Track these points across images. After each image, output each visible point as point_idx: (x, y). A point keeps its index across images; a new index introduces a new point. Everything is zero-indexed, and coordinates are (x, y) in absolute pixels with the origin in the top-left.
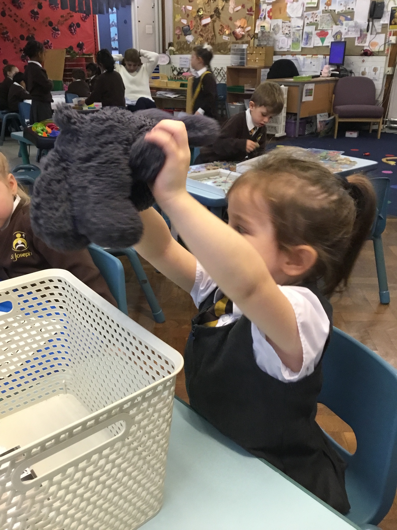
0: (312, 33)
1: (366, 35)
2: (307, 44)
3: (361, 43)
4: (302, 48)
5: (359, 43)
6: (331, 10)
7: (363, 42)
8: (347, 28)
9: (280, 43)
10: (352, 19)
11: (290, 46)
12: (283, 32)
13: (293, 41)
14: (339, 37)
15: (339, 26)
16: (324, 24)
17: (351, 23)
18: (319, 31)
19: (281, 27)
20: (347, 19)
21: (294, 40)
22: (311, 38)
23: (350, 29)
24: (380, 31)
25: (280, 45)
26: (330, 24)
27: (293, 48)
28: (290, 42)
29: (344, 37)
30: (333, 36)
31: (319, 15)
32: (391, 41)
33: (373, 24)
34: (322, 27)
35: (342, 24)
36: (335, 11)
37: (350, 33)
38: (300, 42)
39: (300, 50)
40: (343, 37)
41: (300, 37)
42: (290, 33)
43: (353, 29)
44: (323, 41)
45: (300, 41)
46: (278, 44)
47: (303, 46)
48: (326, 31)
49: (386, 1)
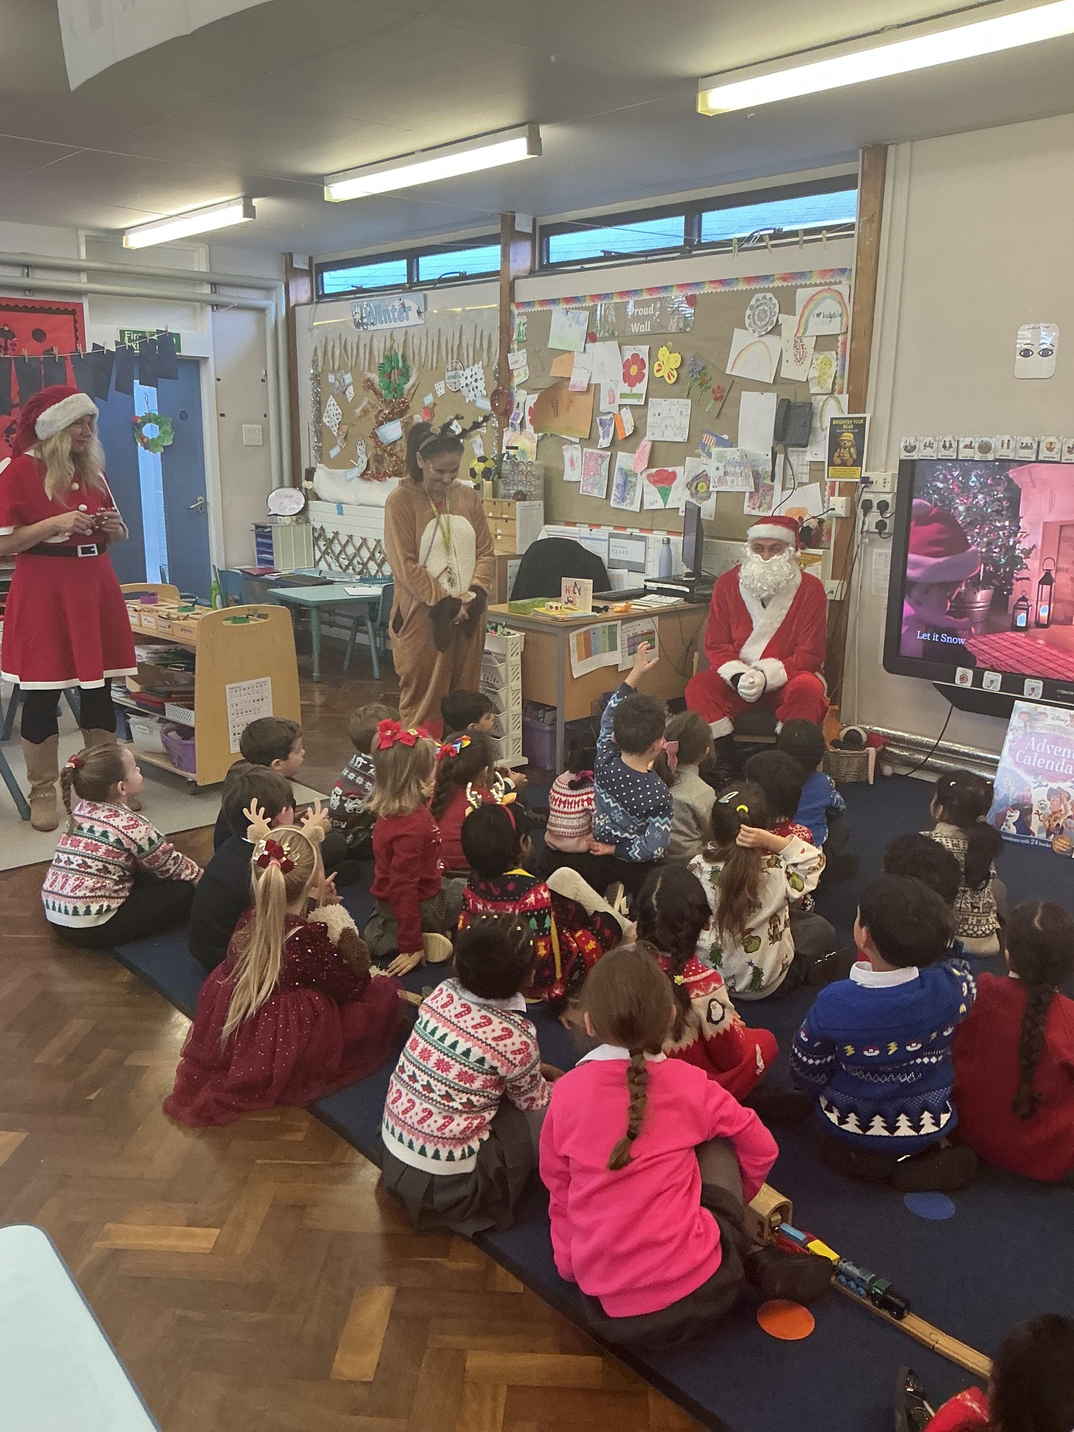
0: (635, 473)
1: (772, 488)
2: (623, 500)
3: (759, 507)
5: (754, 509)
7: (765, 506)
8: (721, 466)
10: (732, 443)
14: (702, 487)
15: (704, 459)
17: (730, 452)
18: (653, 470)
20: (721, 443)
22: (635, 485)
23: (729, 469)
24: (805, 479)
29: (716, 489)
30: (688, 485)
32: (834, 509)
33: (786, 458)
35: (709, 455)
37: (729, 479)
40: (711, 489)
43: (738, 470)
44: (665, 496)
47: (615, 505)
48: (670, 470)
49: (818, 402)
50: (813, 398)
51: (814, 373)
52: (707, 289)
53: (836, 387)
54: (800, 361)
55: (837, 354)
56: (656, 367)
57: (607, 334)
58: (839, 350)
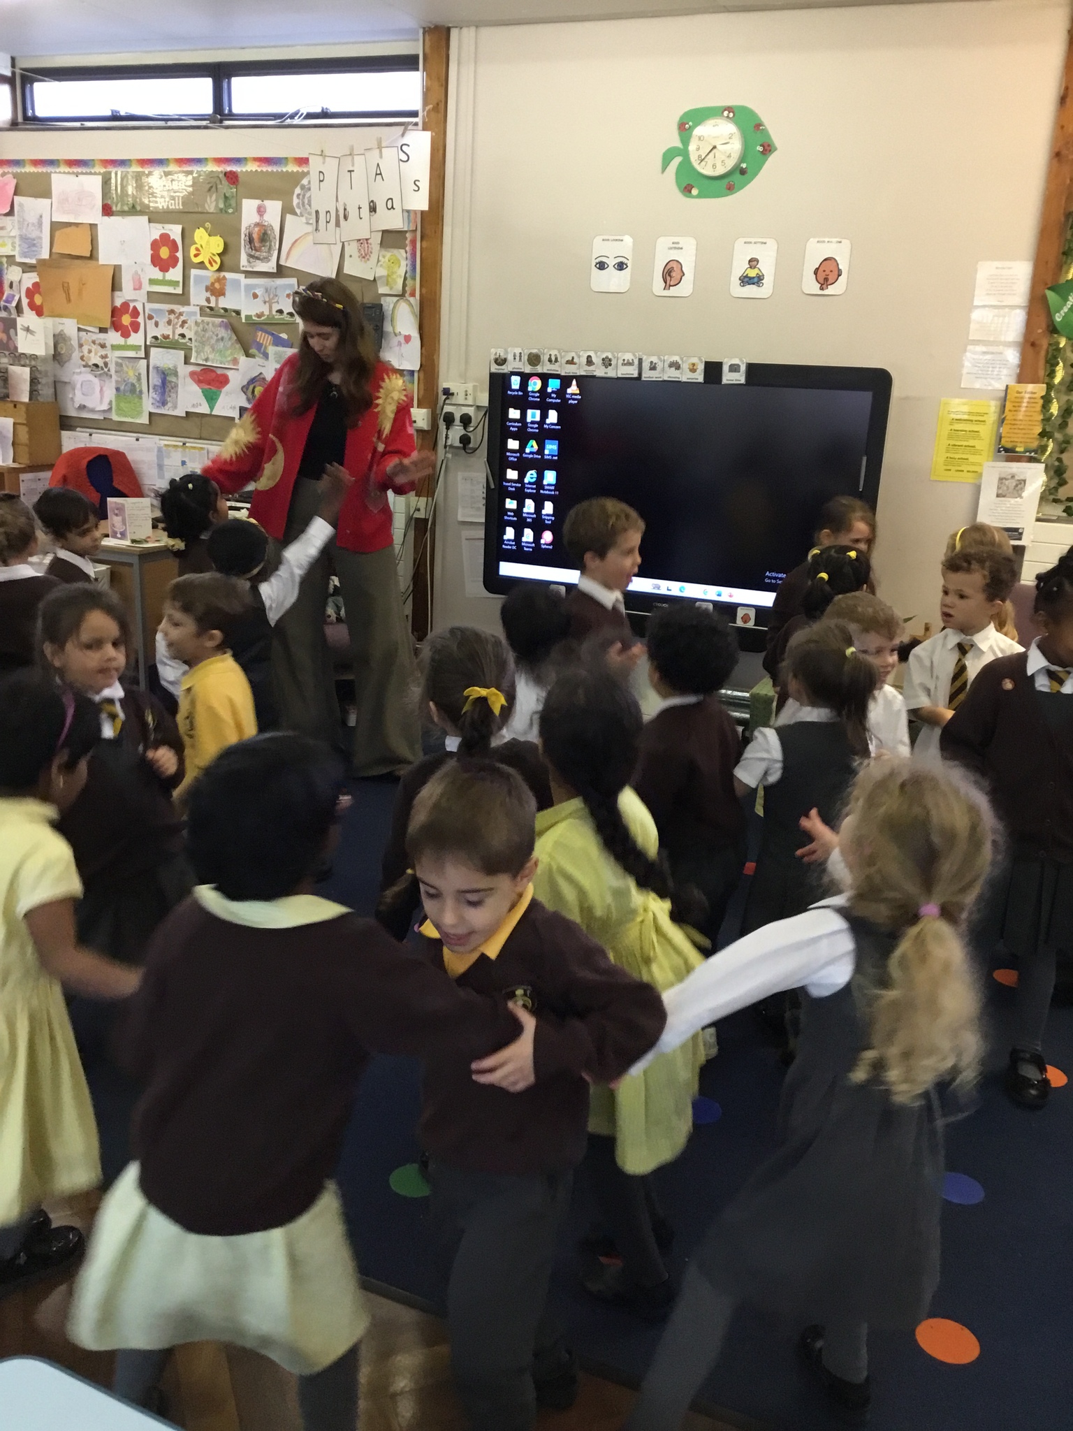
0: (176, 374)
2: (164, 403)
4: (151, 414)
6: (226, 310)
9: (78, 393)
11: (110, 403)
12: (82, 358)
13: (118, 389)
15: (259, 360)
16: (207, 349)
18: (198, 369)
19: (75, 343)
20: (278, 342)
21: (122, 388)
22: (176, 386)
25: (79, 399)
26: (230, 351)
27: (120, 411)
28: (110, 393)
30: (244, 389)
31: (191, 322)
34: (203, 356)
35: (266, 356)
36: (238, 313)
38: (141, 398)
39: (144, 420)
41: (139, 379)
42: (106, 364)
44: (211, 399)
45: (141, 392)
46: (71, 396)
47: (153, 411)
48: (219, 372)
49: (388, 303)
50: (383, 299)
51: (381, 272)
52: (252, 167)
53: (407, 288)
54: (365, 256)
55: (406, 253)
56: (193, 251)
57: (126, 208)
58: (408, 248)
